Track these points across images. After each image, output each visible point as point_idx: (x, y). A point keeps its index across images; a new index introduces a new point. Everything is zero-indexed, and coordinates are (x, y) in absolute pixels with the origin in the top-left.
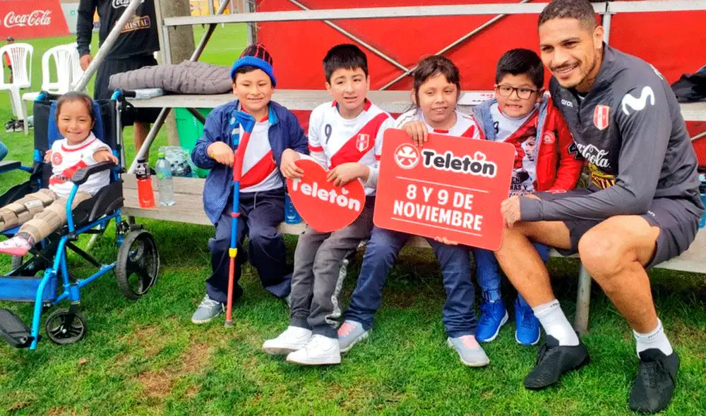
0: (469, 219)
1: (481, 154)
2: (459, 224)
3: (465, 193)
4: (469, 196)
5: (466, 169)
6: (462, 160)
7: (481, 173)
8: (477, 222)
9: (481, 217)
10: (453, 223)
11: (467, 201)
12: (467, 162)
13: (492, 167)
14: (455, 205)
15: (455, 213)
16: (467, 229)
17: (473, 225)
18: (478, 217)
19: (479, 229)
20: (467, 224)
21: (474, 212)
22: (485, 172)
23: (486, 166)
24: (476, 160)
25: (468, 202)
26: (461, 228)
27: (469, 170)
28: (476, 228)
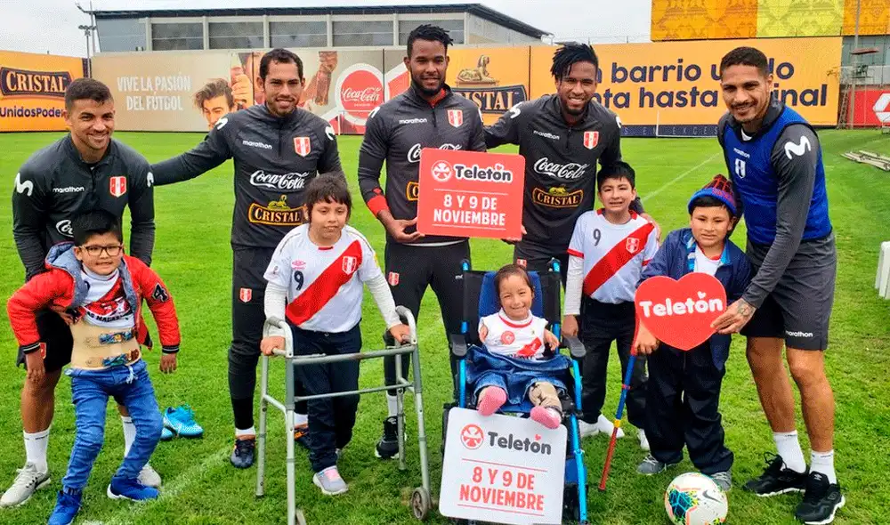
0: (495, 217)
1: (500, 165)
2: (487, 223)
3: (490, 197)
4: (493, 199)
5: (489, 178)
6: (486, 171)
7: (501, 180)
8: (502, 219)
9: (504, 215)
10: (483, 223)
11: (491, 203)
12: (490, 172)
13: (509, 175)
14: (483, 207)
15: (484, 214)
16: (493, 226)
17: (498, 222)
18: (502, 215)
19: (503, 224)
20: (494, 222)
21: (498, 211)
22: (504, 179)
23: (504, 174)
24: (497, 170)
25: (493, 204)
26: (490, 225)
27: (492, 178)
28: (501, 224)
